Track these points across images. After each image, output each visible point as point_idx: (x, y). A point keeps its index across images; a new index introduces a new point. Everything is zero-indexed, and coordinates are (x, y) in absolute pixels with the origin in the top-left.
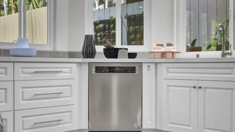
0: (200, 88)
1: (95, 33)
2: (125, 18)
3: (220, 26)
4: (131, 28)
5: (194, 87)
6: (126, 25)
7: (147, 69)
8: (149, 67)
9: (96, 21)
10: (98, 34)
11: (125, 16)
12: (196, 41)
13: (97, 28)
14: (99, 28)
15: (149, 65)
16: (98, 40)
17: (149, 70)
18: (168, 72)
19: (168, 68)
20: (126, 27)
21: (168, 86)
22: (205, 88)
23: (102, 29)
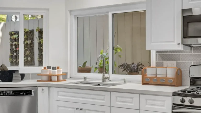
0: (81, 109)
1: (11, 42)
2: (37, 31)
3: (101, 56)
4: (41, 40)
5: (77, 109)
6: (38, 37)
7: (41, 92)
8: (43, 90)
9: (12, 32)
10: (13, 43)
11: (37, 29)
12: (87, 63)
13: (12, 38)
14: (14, 38)
15: (43, 88)
16: (13, 48)
17: (44, 92)
18: (58, 95)
19: (58, 92)
20: (37, 39)
21: (58, 106)
22: (85, 110)
23: (16, 39)
